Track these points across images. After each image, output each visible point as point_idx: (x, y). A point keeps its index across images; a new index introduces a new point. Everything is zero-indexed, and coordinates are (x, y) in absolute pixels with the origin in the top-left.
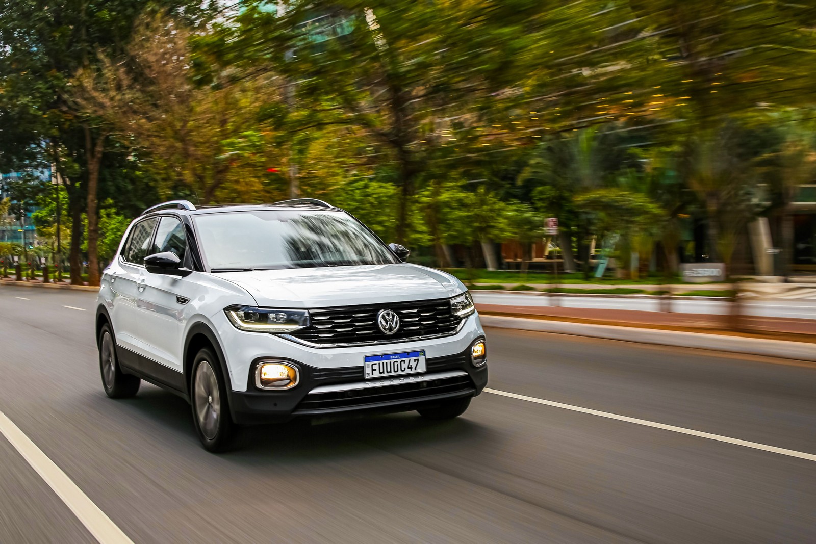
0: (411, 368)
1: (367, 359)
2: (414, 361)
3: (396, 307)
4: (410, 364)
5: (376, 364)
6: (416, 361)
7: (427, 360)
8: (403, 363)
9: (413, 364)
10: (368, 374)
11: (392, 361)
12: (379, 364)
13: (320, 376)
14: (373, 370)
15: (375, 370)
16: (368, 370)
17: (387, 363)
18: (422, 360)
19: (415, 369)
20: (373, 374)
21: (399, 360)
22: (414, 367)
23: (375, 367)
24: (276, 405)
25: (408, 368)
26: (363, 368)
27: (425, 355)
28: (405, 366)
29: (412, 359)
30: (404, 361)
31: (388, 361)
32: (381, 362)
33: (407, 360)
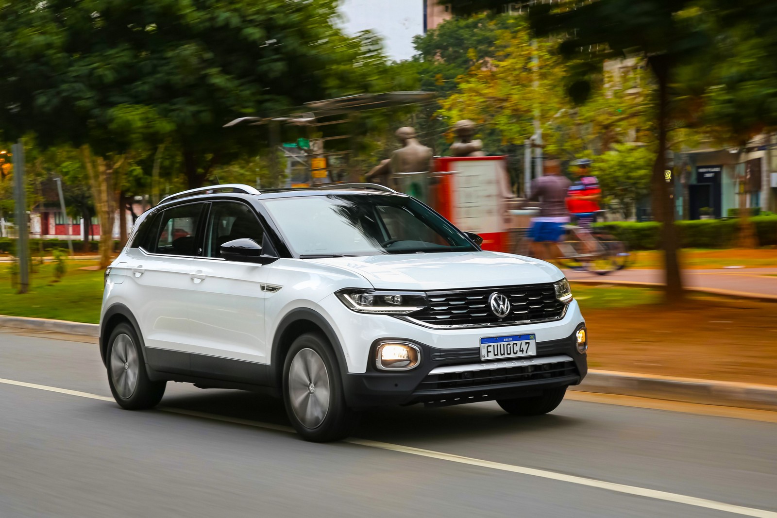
0: (522, 351)
1: (483, 340)
2: (525, 344)
3: (506, 291)
4: (522, 347)
5: (491, 346)
6: (527, 345)
7: (538, 344)
8: (515, 345)
9: (525, 347)
10: (484, 356)
11: (506, 343)
12: (494, 345)
13: (440, 356)
14: (488, 352)
15: (490, 352)
16: (484, 352)
17: (500, 345)
18: (533, 343)
19: (527, 353)
20: (488, 356)
21: (512, 343)
22: (525, 350)
23: (491, 349)
24: (396, 385)
25: (520, 351)
26: (479, 349)
27: (535, 339)
28: (517, 348)
29: (524, 342)
30: (516, 344)
31: (502, 344)
32: (495, 344)
33: (519, 342)
